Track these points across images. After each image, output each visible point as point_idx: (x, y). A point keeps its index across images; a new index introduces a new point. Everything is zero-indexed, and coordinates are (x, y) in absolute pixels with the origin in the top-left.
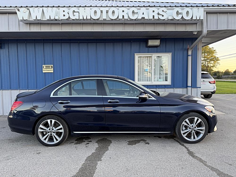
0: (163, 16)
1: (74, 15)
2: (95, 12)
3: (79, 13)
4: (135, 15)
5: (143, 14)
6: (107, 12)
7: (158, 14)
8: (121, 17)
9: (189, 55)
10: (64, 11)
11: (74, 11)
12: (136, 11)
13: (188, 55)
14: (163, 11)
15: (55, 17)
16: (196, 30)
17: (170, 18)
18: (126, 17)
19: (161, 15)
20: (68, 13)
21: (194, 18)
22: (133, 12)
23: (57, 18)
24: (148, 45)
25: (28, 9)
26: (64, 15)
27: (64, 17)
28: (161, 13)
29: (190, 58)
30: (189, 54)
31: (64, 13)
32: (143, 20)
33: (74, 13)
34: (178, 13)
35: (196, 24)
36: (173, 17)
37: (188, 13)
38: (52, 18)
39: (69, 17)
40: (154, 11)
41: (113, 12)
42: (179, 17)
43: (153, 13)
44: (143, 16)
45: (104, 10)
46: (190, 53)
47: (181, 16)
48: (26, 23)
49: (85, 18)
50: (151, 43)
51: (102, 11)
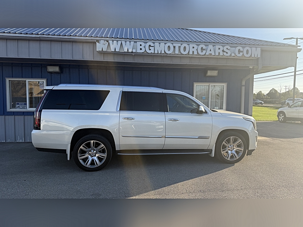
0: (227, 53)
2: (169, 47)
3: (154, 47)
4: (204, 51)
5: (210, 51)
6: (179, 47)
7: (223, 51)
8: (191, 53)
9: (243, 86)
10: (141, 45)
11: (150, 46)
12: (204, 47)
13: (241, 86)
14: (227, 49)
15: (132, 50)
17: (233, 55)
18: (196, 53)
19: (225, 52)
20: (144, 47)
21: (253, 56)
22: (202, 48)
23: (134, 51)
24: (207, 75)
25: (108, 42)
26: (141, 49)
27: (141, 50)
28: (225, 50)
29: (243, 88)
31: (141, 47)
32: (210, 55)
34: (239, 51)
36: (235, 54)
37: (247, 51)
38: (130, 51)
39: (145, 51)
40: (219, 49)
41: (185, 48)
42: (241, 55)
43: (219, 50)
44: (210, 52)
45: (177, 45)
46: (243, 83)
47: (242, 53)
49: (159, 52)
50: (209, 73)
51: (174, 47)
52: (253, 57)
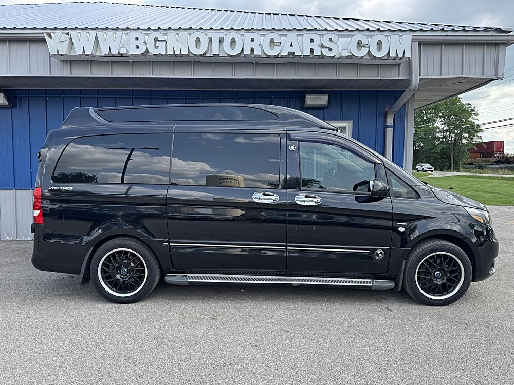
0: (330, 50)
1: (156, 47)
2: (198, 41)
3: (166, 42)
4: (276, 47)
5: (291, 45)
6: (221, 40)
7: (322, 46)
8: (247, 52)
9: (388, 127)
10: (137, 39)
11: (156, 40)
12: (277, 39)
13: (386, 127)
14: (331, 40)
15: (119, 51)
16: (399, 76)
17: (345, 54)
18: (258, 52)
19: (328, 47)
20: (144, 42)
21: (393, 55)
22: (272, 41)
23: (123, 52)
24: (306, 105)
25: (68, 34)
26: (137, 47)
27: (138, 50)
28: (327, 44)
29: (390, 132)
30: (388, 124)
31: (137, 43)
32: (292, 57)
33: (158, 43)
34: (360, 44)
35: (399, 65)
36: (350, 52)
37: (379, 44)
38: (114, 52)
39: (147, 51)
40: (312, 41)
41: (233, 41)
42: (363, 53)
43: (312, 43)
44: (291, 50)
45: (215, 37)
46: (390, 121)
47: (367, 50)
48: (63, 61)
49: (177, 53)
50: (310, 100)
51: (210, 39)
52: (395, 58)
